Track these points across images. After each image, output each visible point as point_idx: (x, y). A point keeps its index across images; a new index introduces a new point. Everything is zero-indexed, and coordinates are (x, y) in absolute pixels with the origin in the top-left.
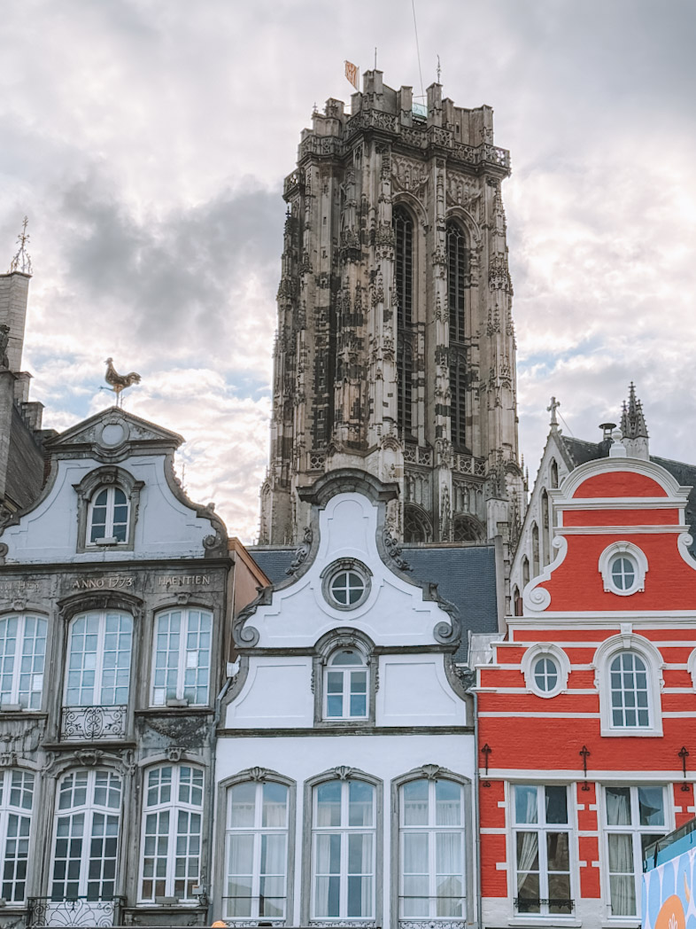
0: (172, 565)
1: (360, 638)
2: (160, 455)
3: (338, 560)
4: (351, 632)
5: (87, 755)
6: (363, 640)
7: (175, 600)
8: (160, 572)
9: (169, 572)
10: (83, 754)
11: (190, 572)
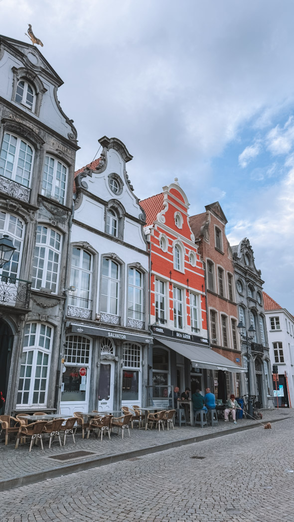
0: (56, 136)
1: (120, 207)
2: (53, 85)
3: (114, 174)
4: (119, 203)
5: (14, 204)
6: (121, 208)
7: (56, 152)
8: (50, 136)
9: (54, 138)
10: (11, 203)
11: (63, 144)
